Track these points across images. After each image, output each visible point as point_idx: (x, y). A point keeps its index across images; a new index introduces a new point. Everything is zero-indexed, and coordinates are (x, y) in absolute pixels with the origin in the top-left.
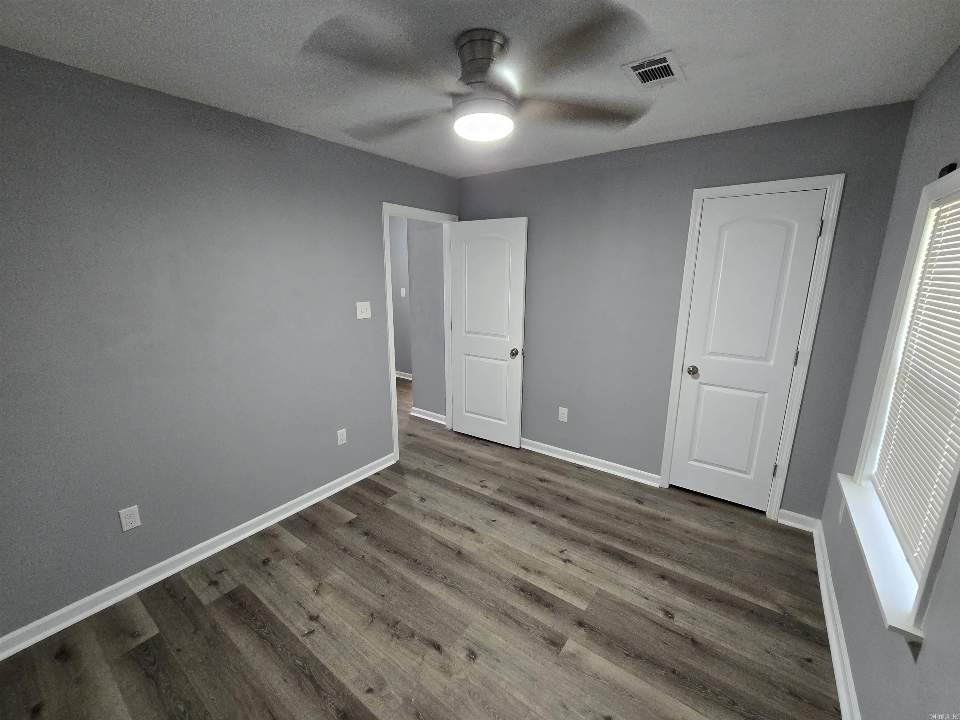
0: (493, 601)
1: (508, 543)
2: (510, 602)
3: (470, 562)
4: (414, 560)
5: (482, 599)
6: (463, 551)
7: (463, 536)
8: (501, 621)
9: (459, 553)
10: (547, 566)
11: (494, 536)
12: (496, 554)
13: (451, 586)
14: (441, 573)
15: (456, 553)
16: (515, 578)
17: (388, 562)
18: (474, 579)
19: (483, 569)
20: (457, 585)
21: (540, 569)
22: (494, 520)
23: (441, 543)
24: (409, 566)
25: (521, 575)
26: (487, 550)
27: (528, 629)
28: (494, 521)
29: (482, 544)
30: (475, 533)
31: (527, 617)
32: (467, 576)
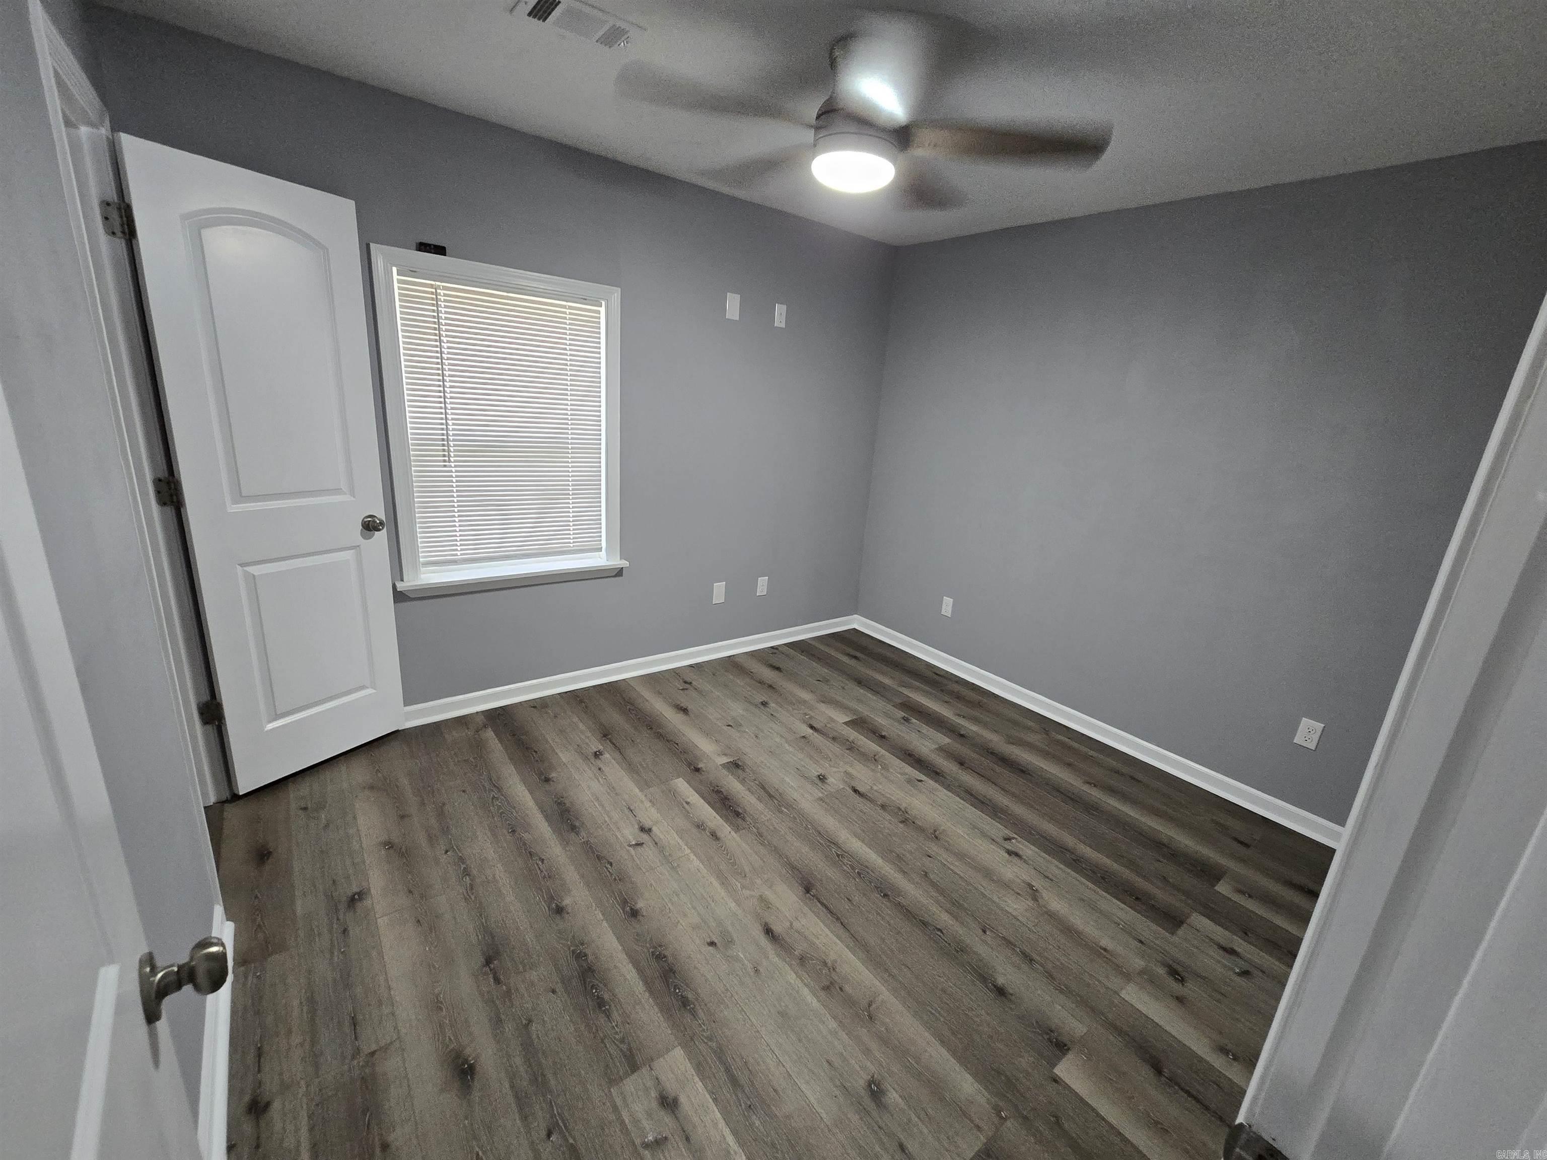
0: (781, 812)
1: (716, 884)
2: (760, 806)
3: (793, 868)
4: (889, 899)
5: (795, 818)
6: (801, 889)
7: (791, 924)
8: (780, 794)
9: (808, 890)
10: (681, 833)
11: (733, 905)
12: (747, 870)
13: (833, 843)
14: (844, 863)
15: (813, 892)
16: (737, 829)
17: (934, 908)
18: (797, 844)
19: (776, 851)
20: (822, 842)
21: (694, 830)
22: (711, 948)
23: (838, 919)
24: (899, 892)
25: (725, 829)
26: (759, 881)
27: (755, 780)
28: (712, 944)
29: (761, 896)
30: (766, 924)
31: (749, 789)
32: (805, 849)
